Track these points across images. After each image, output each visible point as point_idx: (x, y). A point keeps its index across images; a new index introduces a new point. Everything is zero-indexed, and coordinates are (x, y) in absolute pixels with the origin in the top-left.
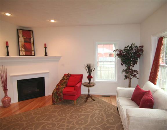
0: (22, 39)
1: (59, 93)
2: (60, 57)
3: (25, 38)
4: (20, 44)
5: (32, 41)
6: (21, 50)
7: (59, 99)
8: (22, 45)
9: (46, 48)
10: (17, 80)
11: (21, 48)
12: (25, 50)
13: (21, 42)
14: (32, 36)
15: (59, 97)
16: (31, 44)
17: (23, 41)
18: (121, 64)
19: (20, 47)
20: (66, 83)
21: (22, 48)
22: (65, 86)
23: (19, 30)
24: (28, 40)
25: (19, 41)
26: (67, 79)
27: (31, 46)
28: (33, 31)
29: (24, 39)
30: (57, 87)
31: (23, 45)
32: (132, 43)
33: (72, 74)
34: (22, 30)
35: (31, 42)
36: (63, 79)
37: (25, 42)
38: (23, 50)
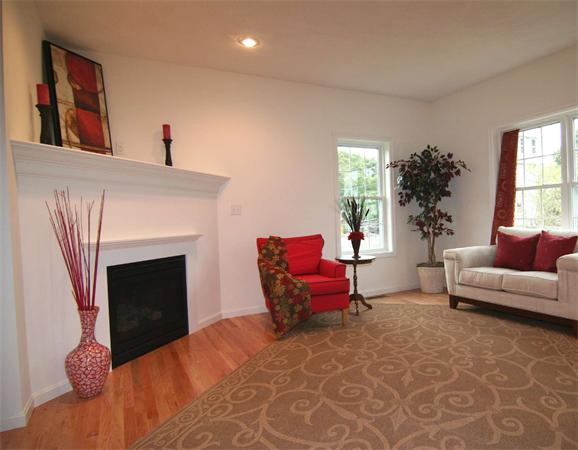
0: (66, 91)
1: (296, 292)
2: (221, 181)
3: (78, 88)
4: (62, 110)
5: (102, 106)
6: (68, 137)
7: (296, 316)
8: (69, 118)
9: (167, 142)
10: (108, 268)
11: (67, 132)
12: (82, 142)
13: (66, 103)
14: (99, 86)
15: (298, 308)
16: (100, 119)
17: (71, 99)
18: (400, 202)
19: (62, 123)
21: (70, 132)
24: (90, 102)
25: (58, 96)
27: (101, 129)
28: (101, 66)
29: (74, 90)
31: (72, 117)
32: (429, 147)
34: (63, 52)
35: (99, 113)
37: (79, 104)
38: (76, 139)
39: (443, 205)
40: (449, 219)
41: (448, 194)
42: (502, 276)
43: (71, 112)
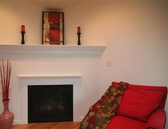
0: (47, 25)
3: (52, 23)
4: (45, 31)
5: (61, 27)
6: (45, 40)
8: (47, 34)
11: (45, 38)
12: (50, 41)
13: (46, 29)
14: (61, 20)
16: (59, 32)
17: (49, 27)
19: (44, 36)
20: (115, 105)
21: (47, 38)
22: (114, 114)
23: (44, 13)
24: (56, 27)
25: (44, 28)
26: (118, 95)
27: (59, 35)
28: (63, 13)
29: (50, 24)
30: (92, 114)
33: (130, 83)
34: (48, 13)
35: (59, 30)
36: (109, 93)
37: (51, 28)
38: (48, 40)
43: (48, 32)
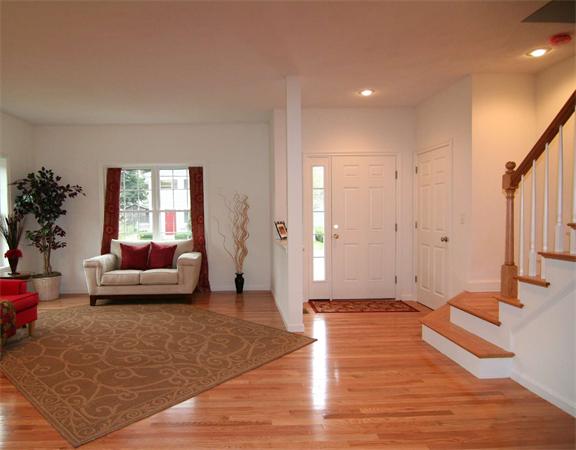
39: (59, 222)
40: (63, 234)
41: (64, 212)
42: (139, 275)
